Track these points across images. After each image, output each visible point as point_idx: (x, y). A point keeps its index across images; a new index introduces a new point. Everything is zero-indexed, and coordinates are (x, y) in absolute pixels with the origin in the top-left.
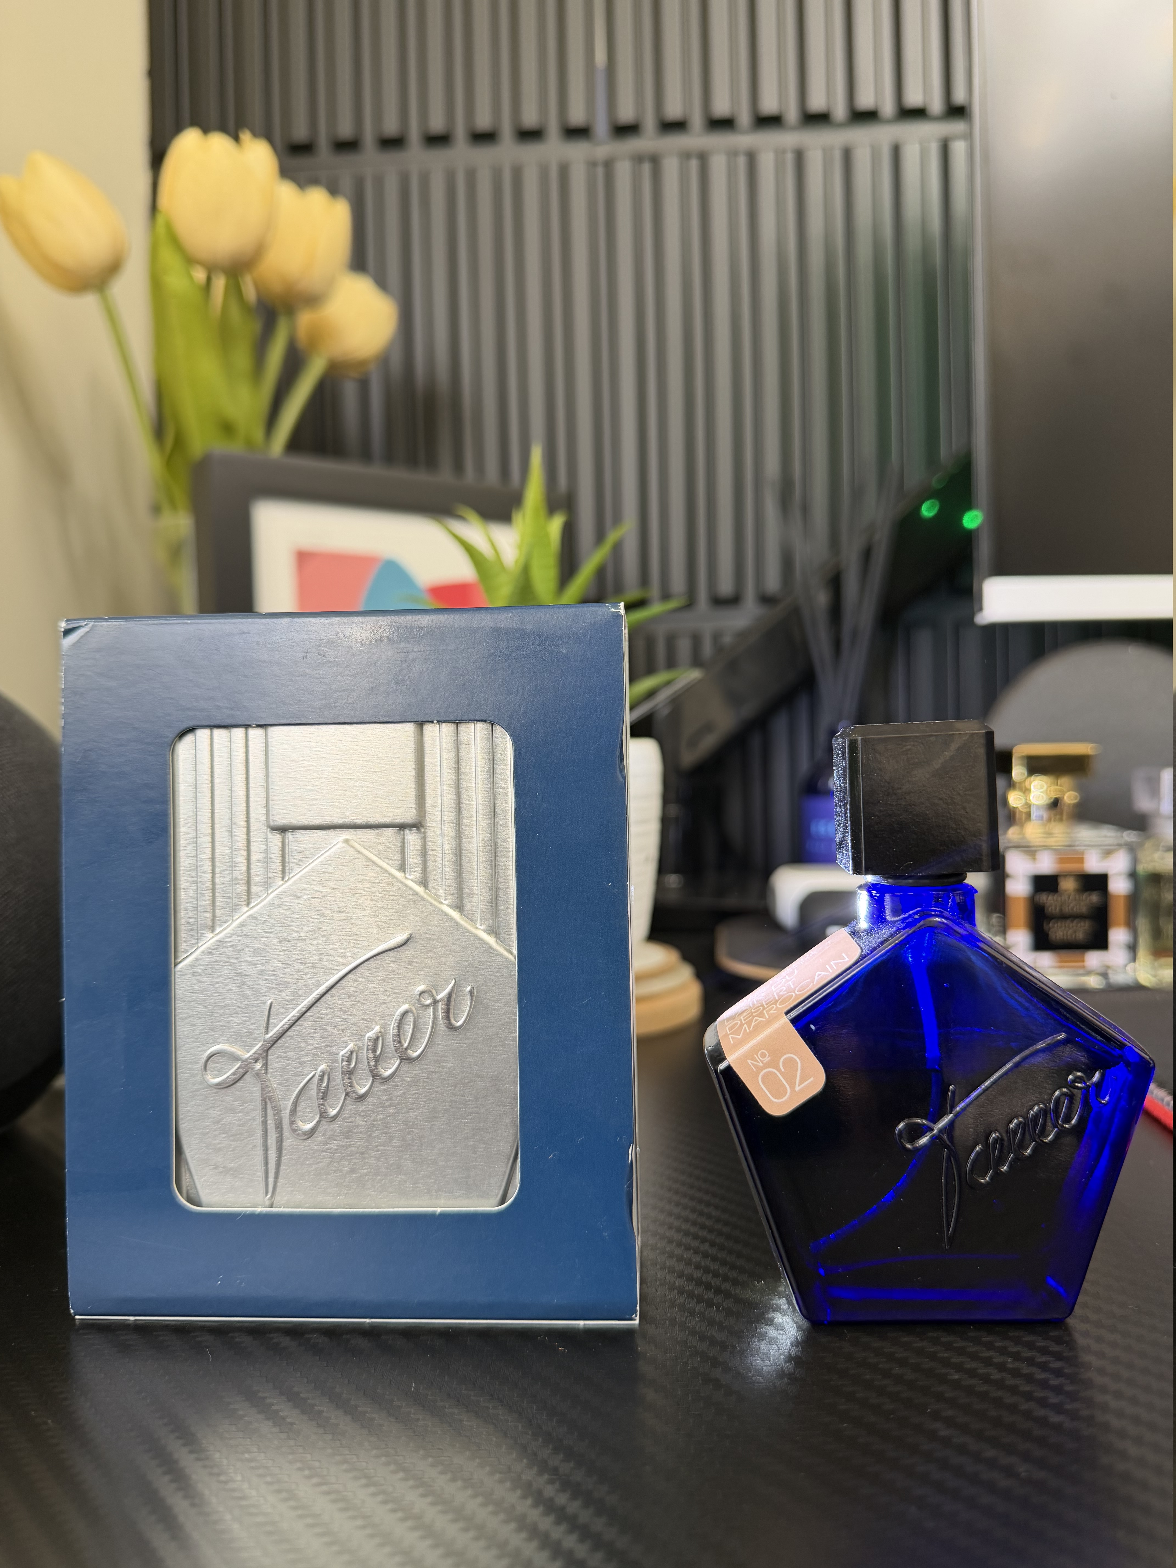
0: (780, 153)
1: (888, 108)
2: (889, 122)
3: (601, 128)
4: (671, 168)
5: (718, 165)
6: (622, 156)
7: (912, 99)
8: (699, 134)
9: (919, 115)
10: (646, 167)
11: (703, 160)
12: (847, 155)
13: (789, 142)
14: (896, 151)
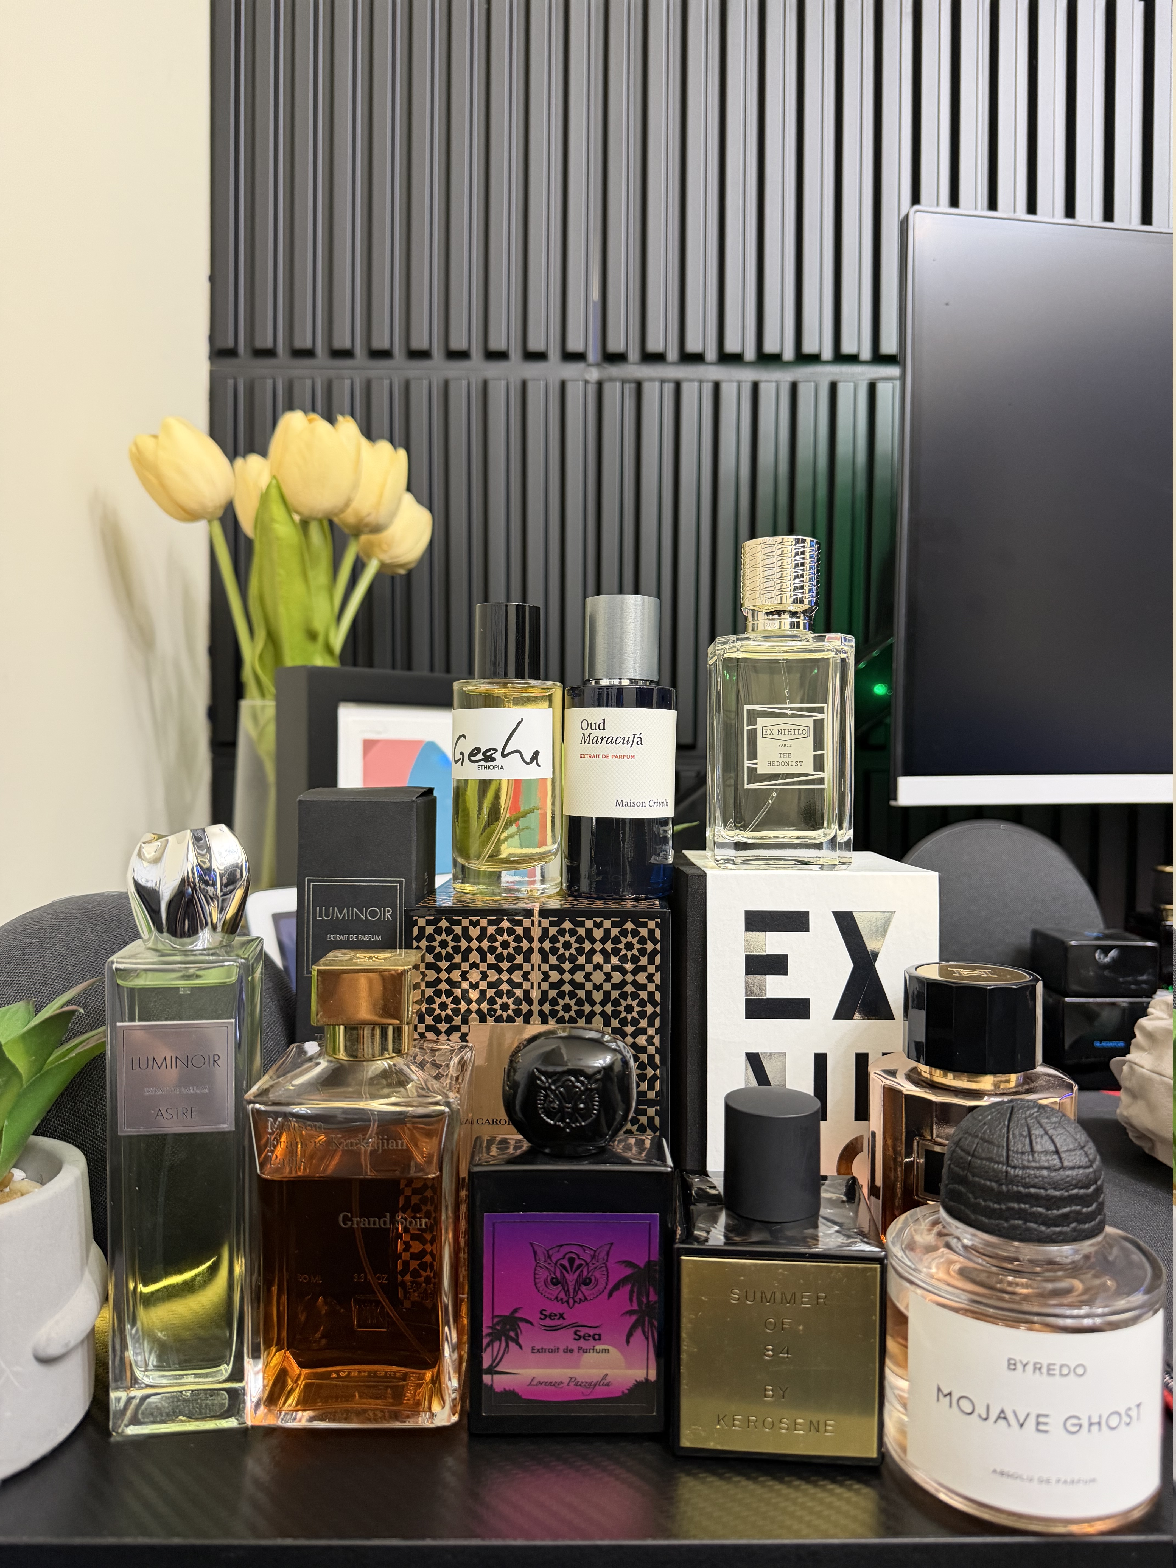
0: (739, 383)
1: (827, 353)
2: (827, 362)
3: (593, 355)
4: (651, 392)
5: (689, 393)
6: (612, 380)
7: (848, 348)
8: (673, 363)
9: (853, 359)
10: (630, 388)
11: (678, 385)
12: (794, 387)
13: (748, 375)
14: (833, 388)
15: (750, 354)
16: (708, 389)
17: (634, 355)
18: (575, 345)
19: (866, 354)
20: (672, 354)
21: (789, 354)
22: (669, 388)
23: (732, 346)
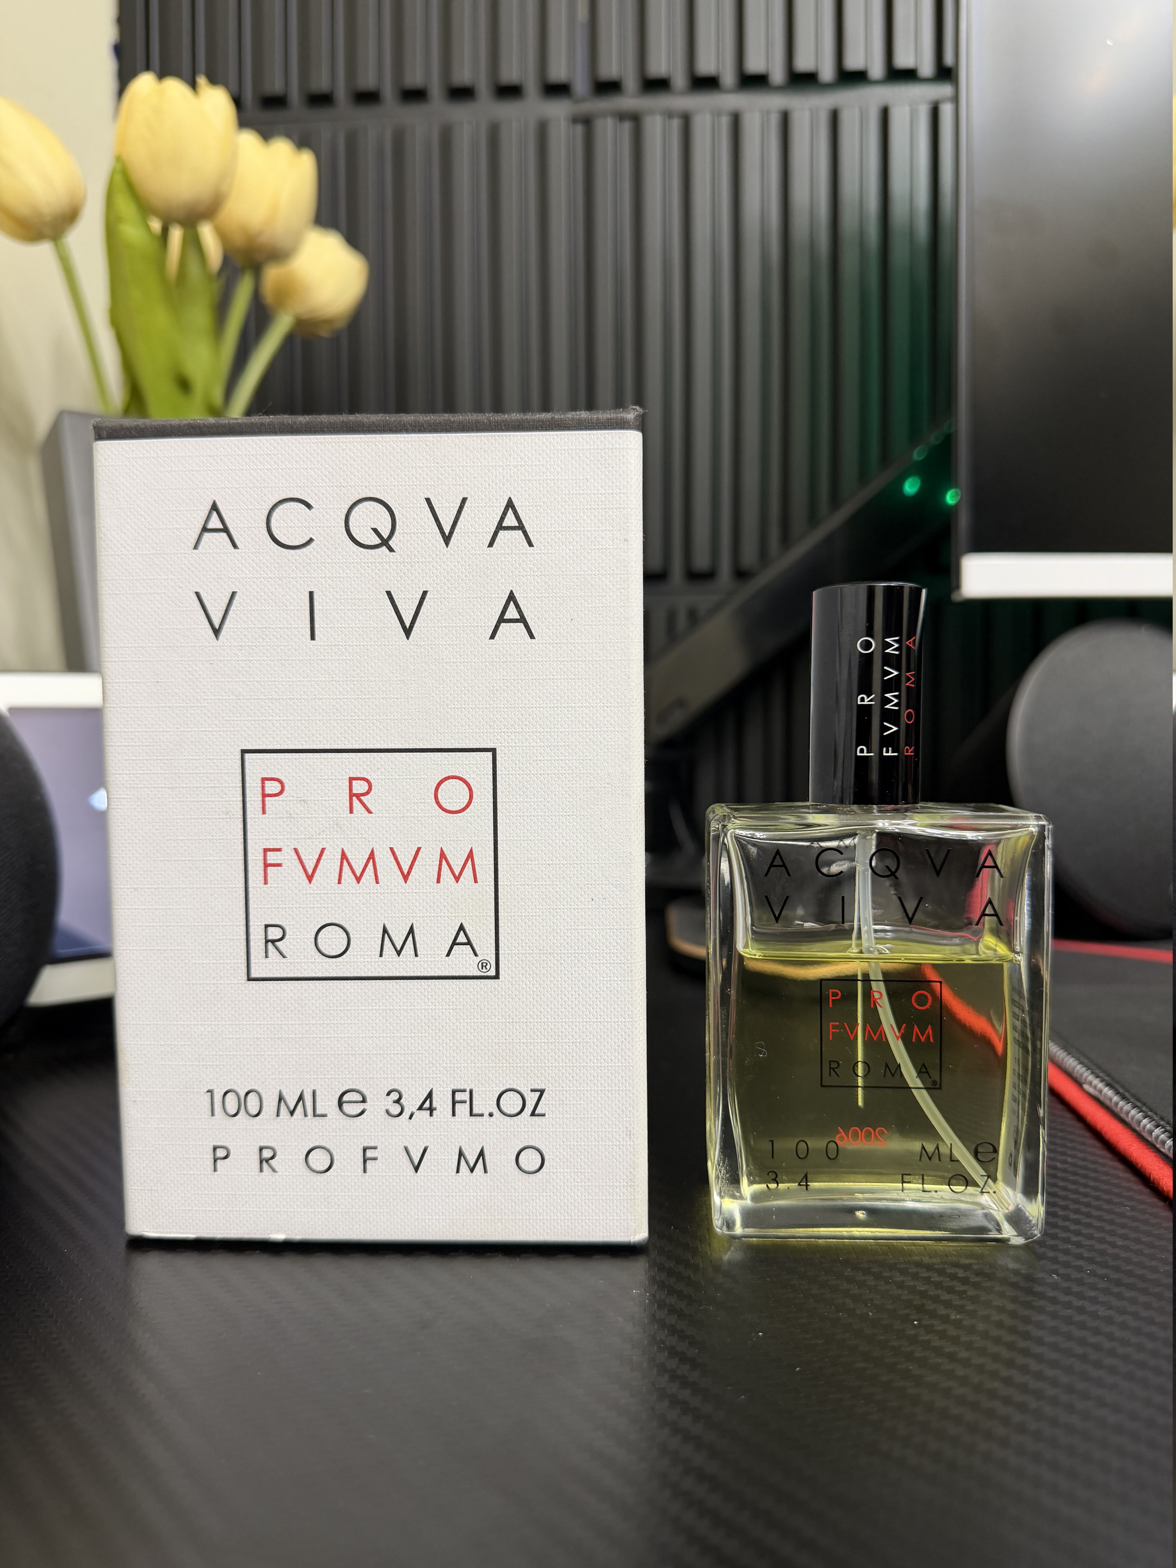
0: (765, 114)
1: (877, 70)
2: (878, 83)
3: (582, 85)
4: (654, 126)
5: (702, 126)
6: (604, 114)
7: (903, 60)
8: (683, 93)
9: (909, 75)
10: (627, 126)
11: (686, 120)
12: (835, 117)
13: (774, 102)
14: (885, 114)
15: (778, 76)
16: (725, 122)
17: (631, 83)
18: (558, 72)
19: (927, 68)
20: (680, 80)
21: (827, 73)
22: (676, 123)
23: (755, 64)
